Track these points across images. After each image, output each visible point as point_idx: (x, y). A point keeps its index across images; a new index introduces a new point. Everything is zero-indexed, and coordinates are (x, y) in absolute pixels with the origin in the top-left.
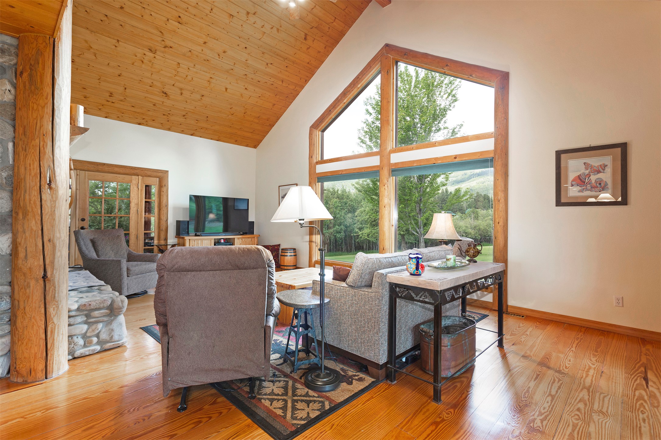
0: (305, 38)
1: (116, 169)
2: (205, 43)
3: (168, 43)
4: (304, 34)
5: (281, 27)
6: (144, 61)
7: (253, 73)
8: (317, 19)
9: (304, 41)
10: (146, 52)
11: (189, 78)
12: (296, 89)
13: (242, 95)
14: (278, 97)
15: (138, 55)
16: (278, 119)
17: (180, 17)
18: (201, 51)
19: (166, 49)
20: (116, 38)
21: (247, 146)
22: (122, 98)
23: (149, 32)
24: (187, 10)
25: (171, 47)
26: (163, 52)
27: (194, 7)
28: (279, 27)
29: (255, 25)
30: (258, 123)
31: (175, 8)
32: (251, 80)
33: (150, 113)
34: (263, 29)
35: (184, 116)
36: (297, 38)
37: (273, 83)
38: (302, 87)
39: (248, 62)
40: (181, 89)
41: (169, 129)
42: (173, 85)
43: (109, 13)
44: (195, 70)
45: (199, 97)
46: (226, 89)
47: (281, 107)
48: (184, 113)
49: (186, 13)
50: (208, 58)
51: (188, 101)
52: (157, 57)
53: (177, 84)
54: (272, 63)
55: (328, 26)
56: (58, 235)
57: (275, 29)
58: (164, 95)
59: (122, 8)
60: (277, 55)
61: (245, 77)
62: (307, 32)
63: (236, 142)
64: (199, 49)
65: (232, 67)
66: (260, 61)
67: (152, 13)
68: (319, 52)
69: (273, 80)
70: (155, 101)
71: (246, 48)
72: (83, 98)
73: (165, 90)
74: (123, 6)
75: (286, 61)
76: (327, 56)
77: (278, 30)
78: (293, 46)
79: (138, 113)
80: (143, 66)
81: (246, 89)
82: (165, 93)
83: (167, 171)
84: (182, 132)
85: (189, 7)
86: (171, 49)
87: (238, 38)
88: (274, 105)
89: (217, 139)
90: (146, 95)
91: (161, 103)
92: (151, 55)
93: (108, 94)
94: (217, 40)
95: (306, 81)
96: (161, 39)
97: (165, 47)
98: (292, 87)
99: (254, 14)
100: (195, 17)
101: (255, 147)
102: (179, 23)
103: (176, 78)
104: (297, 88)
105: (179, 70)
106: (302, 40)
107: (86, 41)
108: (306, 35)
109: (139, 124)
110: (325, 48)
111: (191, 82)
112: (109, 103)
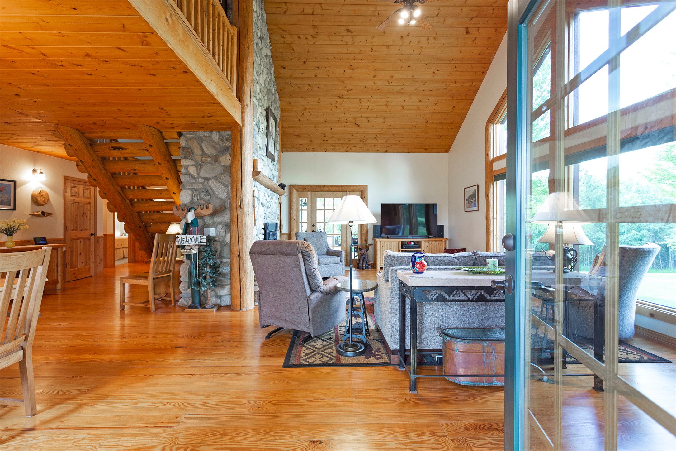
0: (467, 33)
1: (332, 188)
2: (374, 76)
3: (349, 87)
4: (464, 29)
5: (437, 34)
6: (338, 106)
7: (422, 85)
8: (475, 8)
9: (467, 36)
10: (337, 100)
11: (371, 107)
12: (473, 85)
13: (418, 107)
14: (455, 98)
15: (333, 103)
16: (463, 119)
17: (351, 65)
18: (373, 84)
19: (349, 92)
20: (318, 97)
21: (438, 152)
22: (331, 136)
23: (335, 85)
24: (354, 58)
25: (352, 90)
26: (347, 95)
27: (360, 53)
28: (435, 35)
29: (411, 44)
30: (442, 129)
31: (346, 61)
32: (423, 92)
33: (351, 142)
34: (420, 44)
35: (375, 138)
36: (457, 36)
37: (446, 87)
38: (481, 80)
39: (414, 77)
40: (367, 118)
41: (367, 151)
42: (361, 117)
43: (310, 83)
44: (373, 100)
45: (382, 120)
46: (403, 107)
47: (462, 107)
48: (375, 136)
49: (355, 61)
50: (380, 87)
51: (375, 125)
52: (344, 100)
53: (364, 115)
54: (438, 69)
55: (492, 8)
56: (245, 234)
57: (431, 39)
58: (357, 126)
59: (316, 76)
60: (442, 60)
61: (416, 91)
62: (466, 26)
63: (426, 150)
64: (371, 83)
65: (402, 87)
66: (426, 72)
67: (334, 71)
68: (489, 38)
69: (444, 84)
70: (352, 132)
71: (409, 66)
72: (310, 142)
73: (356, 122)
74: (316, 74)
75: (452, 62)
76: (501, 38)
77: (434, 38)
78: (456, 45)
79: (344, 144)
80: (338, 110)
81: (420, 101)
82: (357, 124)
83: (367, 186)
84: (378, 151)
85: (356, 55)
86: (352, 91)
87: (400, 61)
88: (454, 107)
89: (408, 151)
90: (345, 129)
91: (356, 132)
92: (340, 100)
93: (323, 136)
94: (383, 70)
95: (484, 73)
96: (344, 86)
97: (348, 91)
98: (468, 84)
99: (408, 35)
100: (361, 61)
101: (447, 151)
102: (352, 70)
103: (361, 110)
104: (474, 83)
105: (362, 104)
106: (464, 36)
107: (303, 106)
108: (467, 28)
109: (346, 152)
110: (496, 31)
111: (373, 110)
112: (325, 142)
